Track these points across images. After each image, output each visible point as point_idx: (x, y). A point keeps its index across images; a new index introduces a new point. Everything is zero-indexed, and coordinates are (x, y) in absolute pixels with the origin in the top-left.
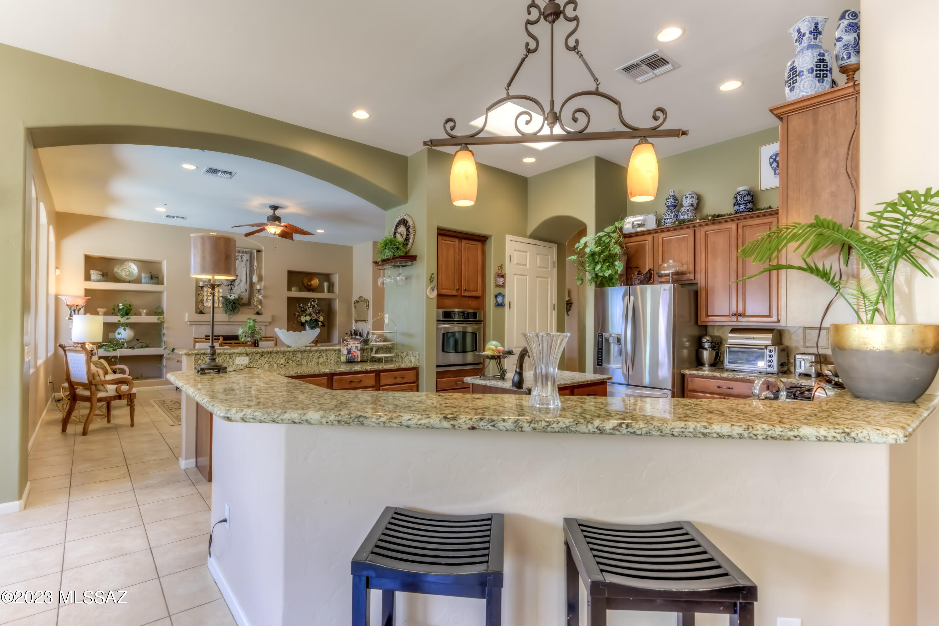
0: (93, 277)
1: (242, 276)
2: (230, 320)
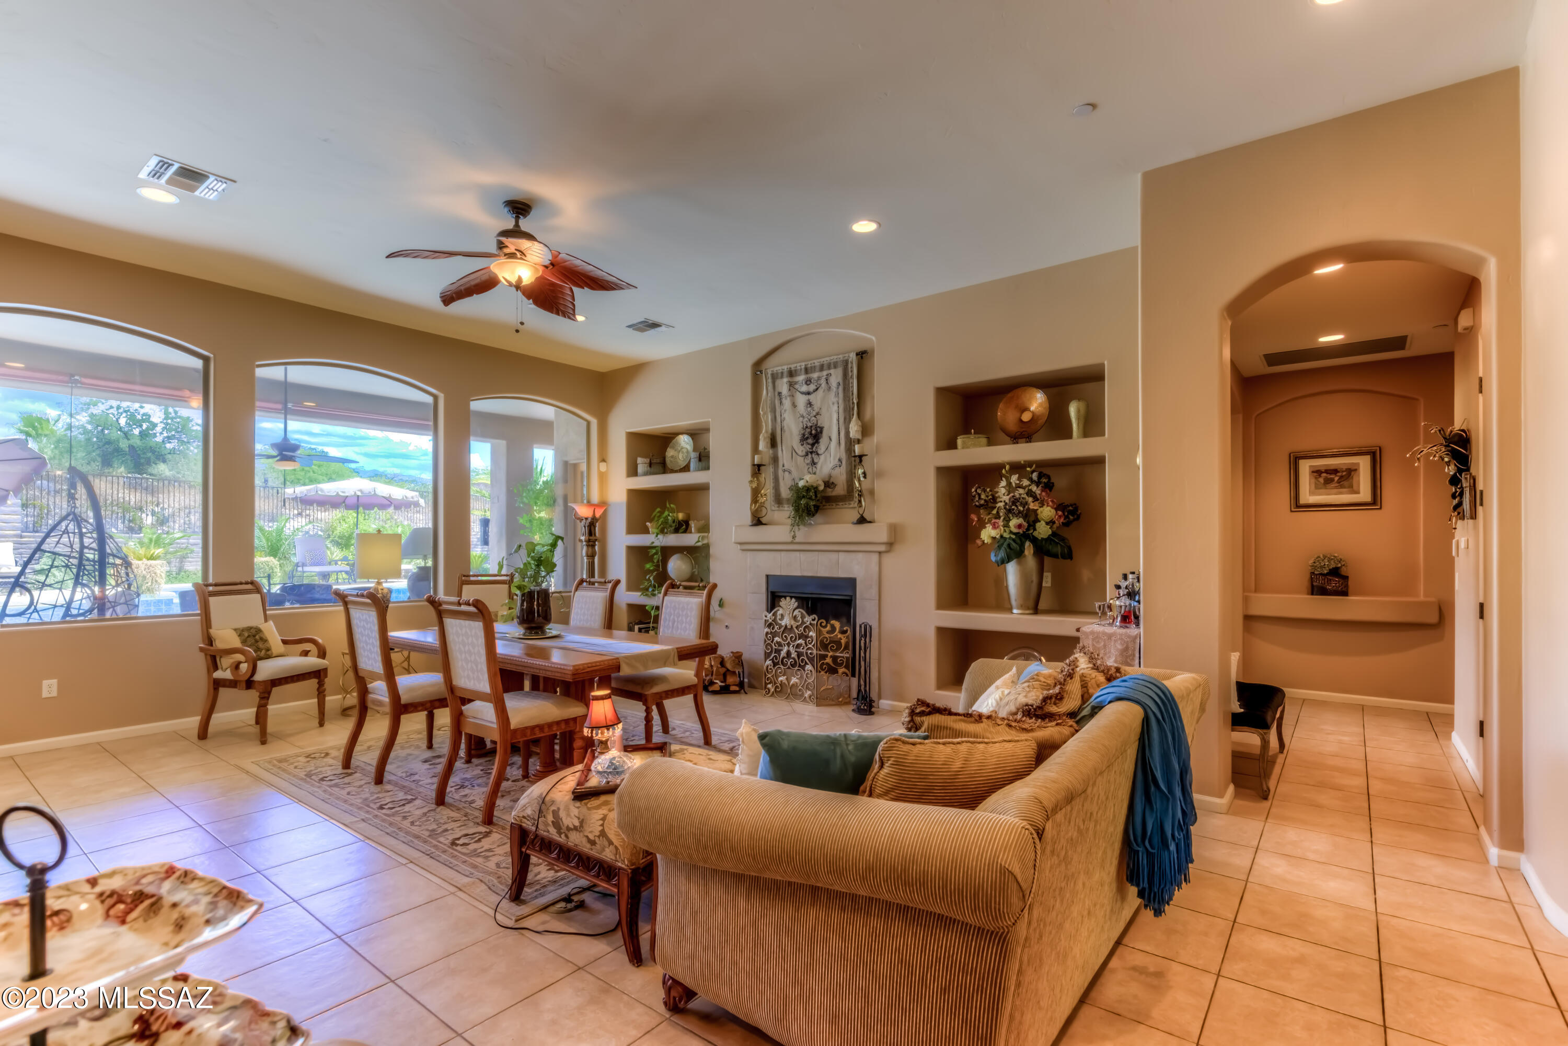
0: (641, 468)
1: (830, 427)
2: (797, 540)
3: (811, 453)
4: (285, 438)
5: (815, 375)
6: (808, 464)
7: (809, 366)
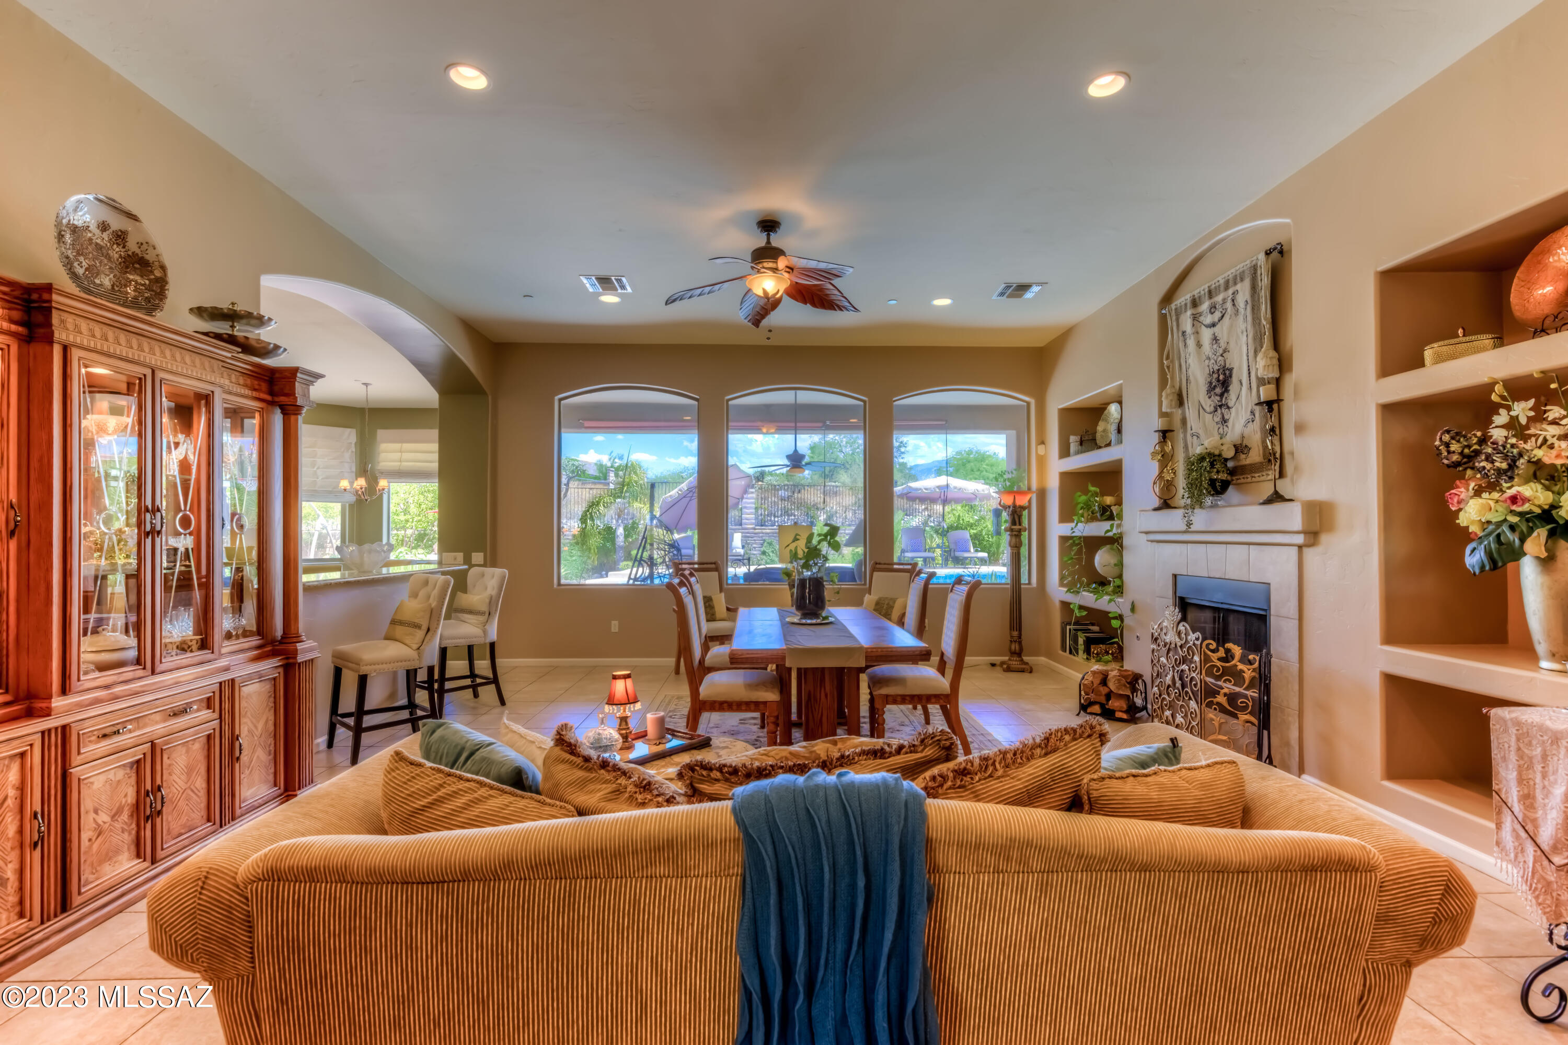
0: (1073, 447)
1: (1240, 368)
2: (1193, 528)
3: (1221, 406)
4: (796, 451)
5: (1219, 298)
6: (1217, 423)
7: (1213, 286)
